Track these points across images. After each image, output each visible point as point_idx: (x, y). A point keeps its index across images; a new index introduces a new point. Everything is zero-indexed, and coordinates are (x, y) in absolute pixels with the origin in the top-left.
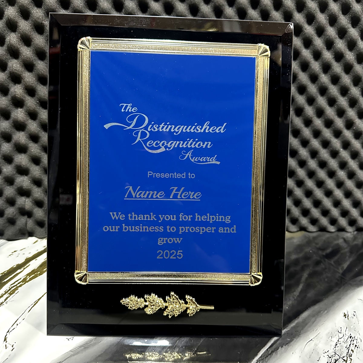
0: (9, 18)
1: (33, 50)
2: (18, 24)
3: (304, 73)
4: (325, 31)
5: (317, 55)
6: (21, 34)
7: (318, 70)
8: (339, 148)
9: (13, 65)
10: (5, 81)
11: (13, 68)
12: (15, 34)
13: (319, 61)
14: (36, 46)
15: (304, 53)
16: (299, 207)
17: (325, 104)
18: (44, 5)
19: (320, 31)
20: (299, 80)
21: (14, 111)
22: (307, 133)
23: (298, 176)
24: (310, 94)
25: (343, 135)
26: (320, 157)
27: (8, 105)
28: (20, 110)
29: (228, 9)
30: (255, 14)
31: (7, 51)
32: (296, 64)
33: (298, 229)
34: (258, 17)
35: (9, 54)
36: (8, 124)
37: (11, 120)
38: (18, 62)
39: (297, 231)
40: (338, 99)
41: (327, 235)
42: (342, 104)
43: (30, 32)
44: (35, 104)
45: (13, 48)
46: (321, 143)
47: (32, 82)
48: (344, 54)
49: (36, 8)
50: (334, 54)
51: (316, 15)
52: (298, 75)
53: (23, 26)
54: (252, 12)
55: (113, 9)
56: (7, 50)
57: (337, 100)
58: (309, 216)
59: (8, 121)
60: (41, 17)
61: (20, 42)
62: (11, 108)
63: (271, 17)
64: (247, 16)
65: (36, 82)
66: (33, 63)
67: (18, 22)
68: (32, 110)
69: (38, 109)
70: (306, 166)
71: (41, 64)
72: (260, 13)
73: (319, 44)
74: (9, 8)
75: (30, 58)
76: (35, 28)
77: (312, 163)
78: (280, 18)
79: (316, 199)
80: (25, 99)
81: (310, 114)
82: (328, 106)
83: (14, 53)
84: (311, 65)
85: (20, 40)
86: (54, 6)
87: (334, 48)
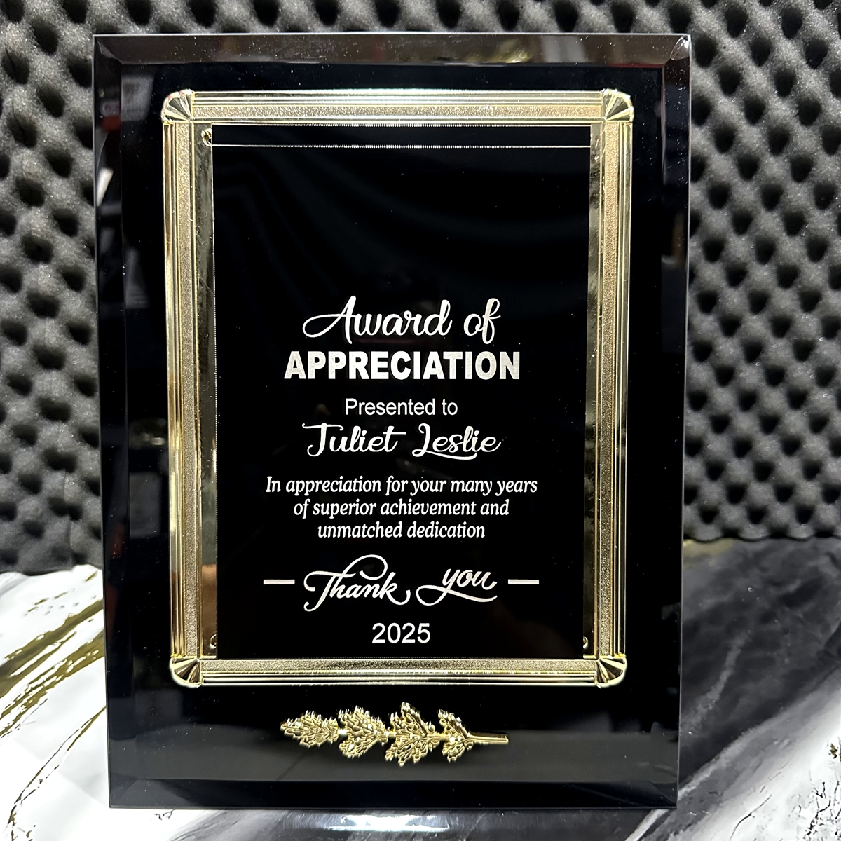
0: (9, 51)
1: (69, 124)
2: (30, 64)
3: (723, 156)
4: (773, 50)
5: (755, 111)
6: (38, 88)
7: (759, 148)
8: (813, 335)
9: (21, 162)
10: (7, 201)
11: (22, 169)
12: (25, 89)
13: (759, 124)
14: (75, 115)
15: (722, 106)
16: (719, 480)
17: (778, 229)
18: (90, 16)
19: (761, 52)
20: (712, 172)
21: (30, 272)
22: (735, 300)
23: (715, 407)
24: (741, 206)
25: (824, 303)
26: (768, 359)
27: (15, 257)
28: (42, 267)
29: (532, 8)
30: (600, 16)
31: (8, 130)
32: (703, 133)
33: (719, 534)
34: (605, 24)
35: (12, 138)
36: (16, 302)
37: (23, 293)
38: (35, 154)
39: (717, 539)
40: (810, 216)
41: (790, 547)
42: (820, 227)
43: (59, 82)
44: (79, 251)
45: (21, 121)
46: (769, 324)
47: (69, 201)
48: (823, 106)
49: (70, 24)
50: (796, 105)
51: (749, 12)
52: (709, 162)
53: (41, 69)
54: (591, 10)
55: (253, 19)
56: (8, 128)
57: (807, 219)
58: (744, 503)
59: (17, 295)
60: (83, 46)
61: (37, 108)
62: (22, 263)
63: (639, 21)
64: (578, 21)
65: (77, 200)
66: (69, 155)
67: (29, 58)
68: (70, 268)
69: (84, 263)
70: (734, 382)
71: (88, 158)
72: (611, 12)
73: (760, 84)
74: (9, 27)
75: (61, 145)
76: (71, 72)
77: (747, 374)
78: (661, 23)
79: (760, 460)
80: (54, 242)
81: (741, 255)
82: (784, 234)
83: (25, 134)
84: (741, 135)
85: (38, 102)
86: (113, 17)
87: (796, 93)
